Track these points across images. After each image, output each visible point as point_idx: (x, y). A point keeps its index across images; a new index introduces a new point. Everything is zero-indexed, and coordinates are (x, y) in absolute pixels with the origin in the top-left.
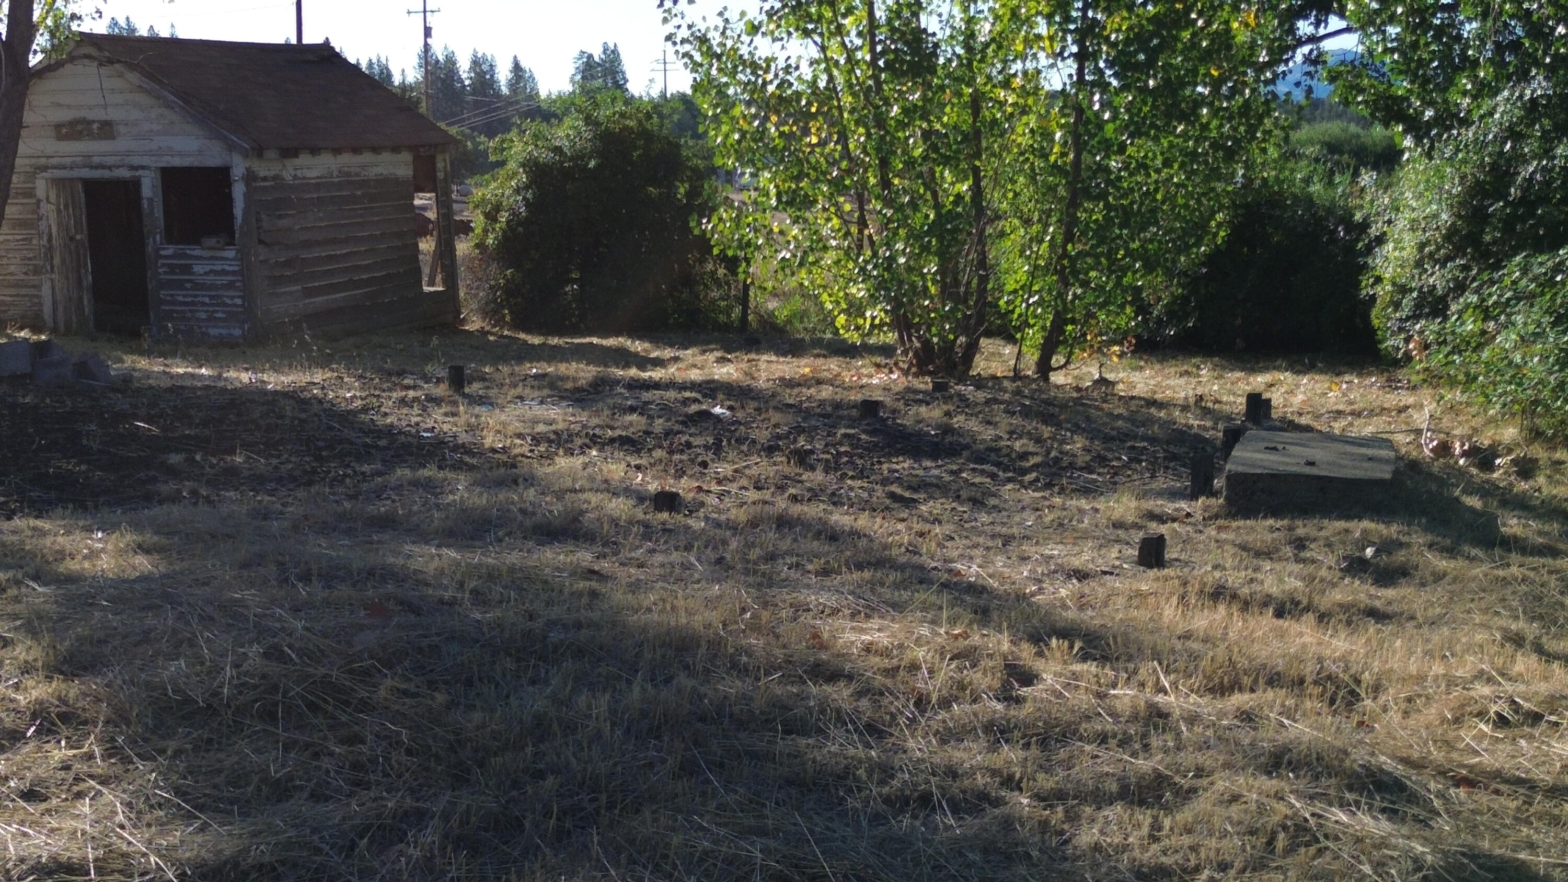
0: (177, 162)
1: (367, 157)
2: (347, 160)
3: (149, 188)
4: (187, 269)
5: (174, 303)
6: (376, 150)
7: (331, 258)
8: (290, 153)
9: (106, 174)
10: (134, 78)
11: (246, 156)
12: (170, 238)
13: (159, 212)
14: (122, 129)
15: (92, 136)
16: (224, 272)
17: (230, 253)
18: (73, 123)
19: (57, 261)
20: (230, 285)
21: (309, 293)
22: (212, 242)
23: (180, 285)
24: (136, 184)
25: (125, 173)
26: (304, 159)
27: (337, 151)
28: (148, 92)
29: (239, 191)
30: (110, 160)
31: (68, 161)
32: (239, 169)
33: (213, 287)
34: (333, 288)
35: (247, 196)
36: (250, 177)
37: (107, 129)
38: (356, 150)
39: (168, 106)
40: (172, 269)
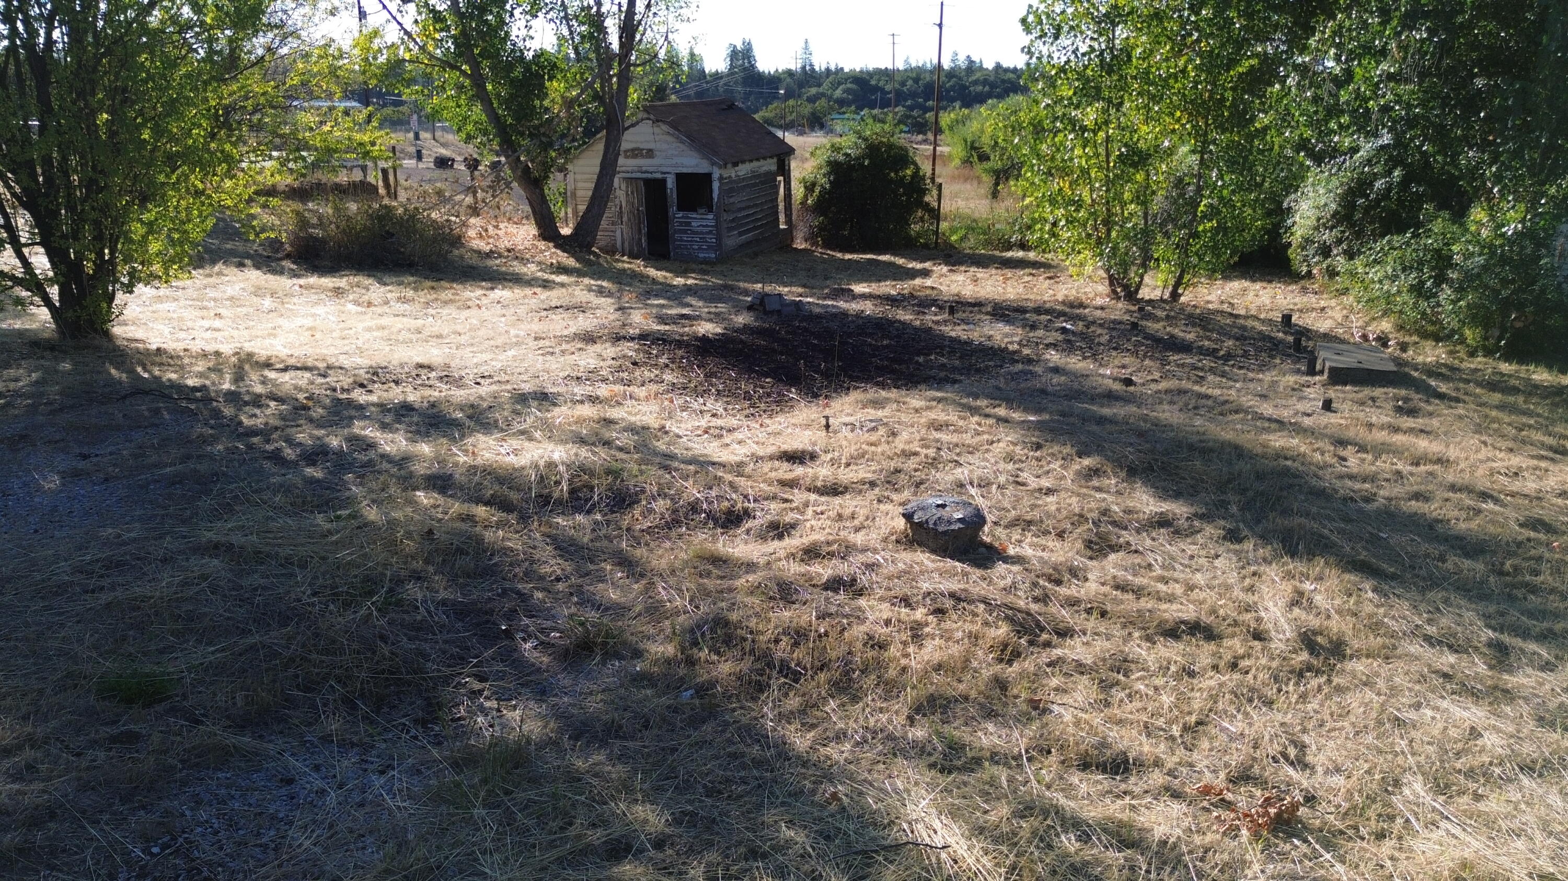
0: (685, 170)
1: (762, 162)
2: (755, 164)
3: (671, 183)
4: (689, 224)
5: (682, 241)
6: (765, 158)
7: (748, 216)
8: (735, 164)
9: (649, 176)
10: (665, 128)
11: (720, 167)
12: (680, 209)
13: (675, 196)
14: (658, 153)
15: (642, 156)
16: (707, 226)
17: (711, 216)
18: (633, 150)
19: (625, 219)
20: (710, 232)
21: (740, 234)
22: (703, 211)
23: (685, 232)
24: (664, 181)
25: (659, 176)
26: (741, 166)
27: (751, 161)
28: (672, 135)
29: (716, 185)
30: (651, 169)
31: (629, 169)
32: (716, 176)
33: (702, 233)
34: (749, 231)
35: (720, 188)
36: (721, 178)
37: (650, 153)
38: (758, 160)
39: (682, 142)
40: (681, 224)
